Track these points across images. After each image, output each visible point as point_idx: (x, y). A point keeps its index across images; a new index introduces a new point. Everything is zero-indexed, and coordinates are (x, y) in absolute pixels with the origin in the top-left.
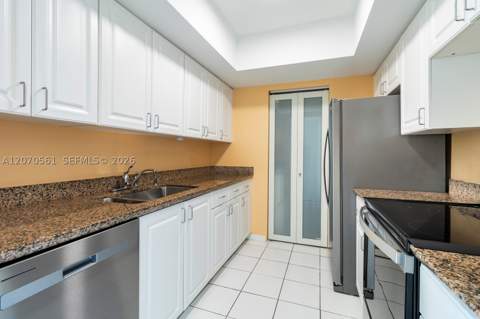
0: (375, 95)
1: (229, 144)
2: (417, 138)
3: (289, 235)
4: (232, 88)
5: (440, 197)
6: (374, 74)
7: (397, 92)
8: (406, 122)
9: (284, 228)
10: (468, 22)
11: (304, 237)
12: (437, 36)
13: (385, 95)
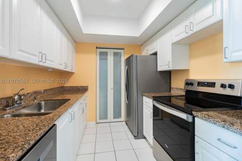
0: (143, 54)
1: (73, 73)
2: (162, 72)
3: (107, 119)
4: (75, 42)
5: (167, 94)
6: (142, 45)
7: (155, 54)
8: (160, 66)
9: (104, 116)
10: (189, 34)
11: (114, 118)
12: (176, 36)
13: (148, 55)
